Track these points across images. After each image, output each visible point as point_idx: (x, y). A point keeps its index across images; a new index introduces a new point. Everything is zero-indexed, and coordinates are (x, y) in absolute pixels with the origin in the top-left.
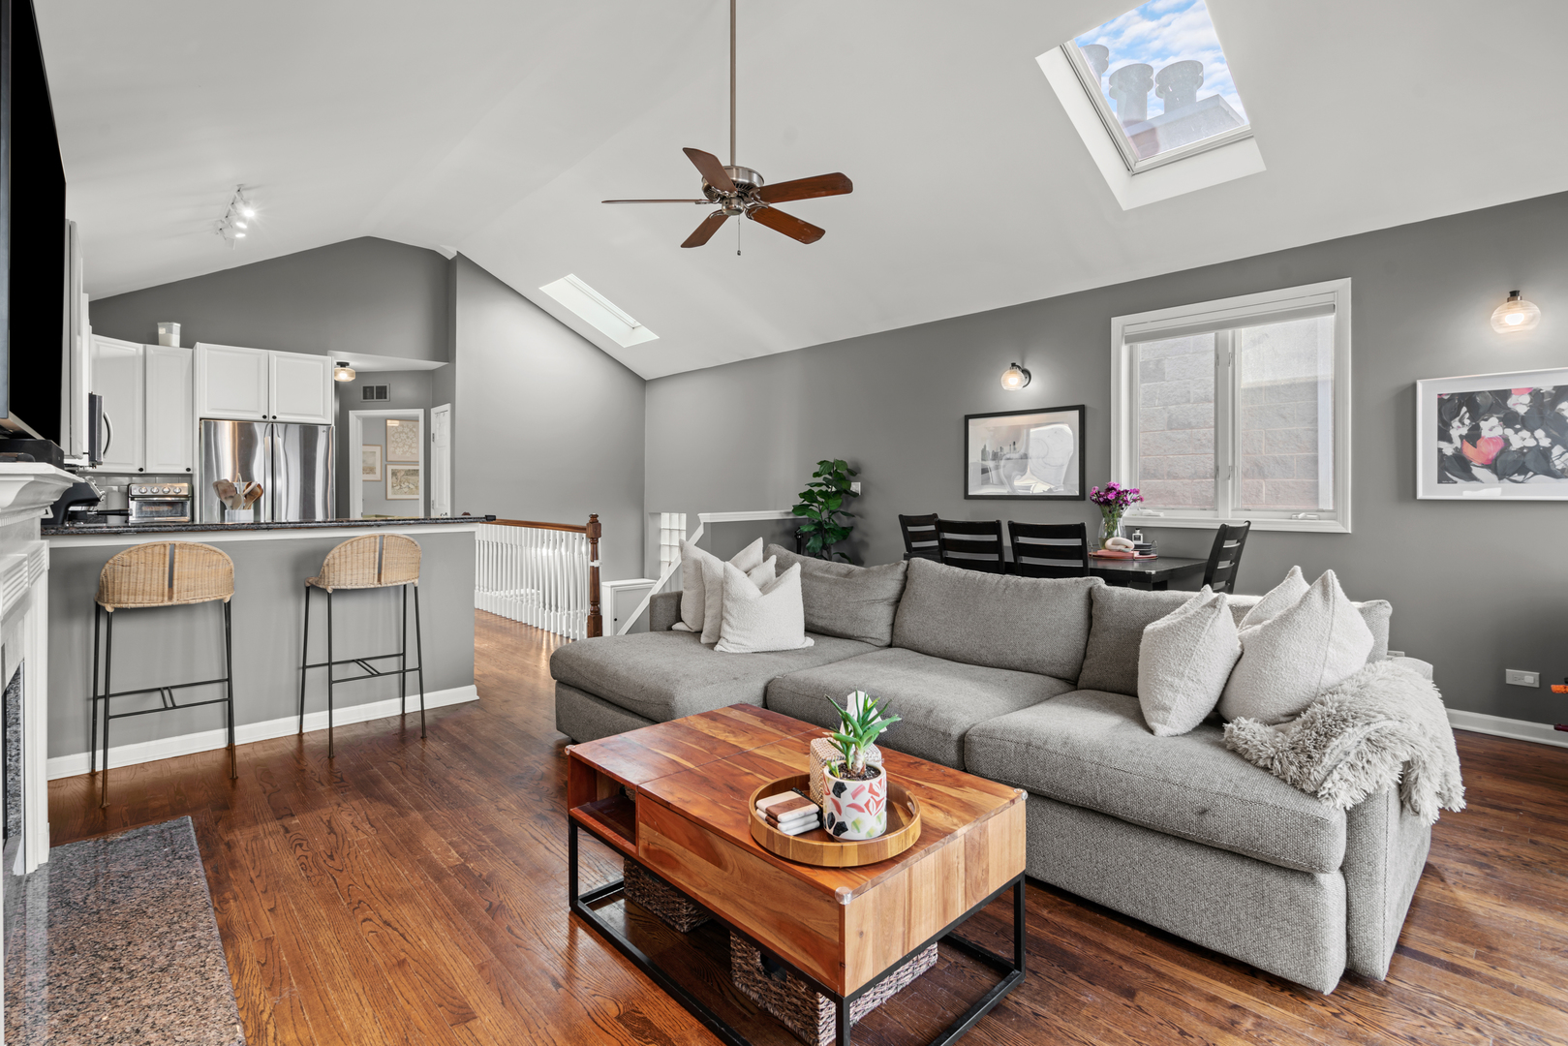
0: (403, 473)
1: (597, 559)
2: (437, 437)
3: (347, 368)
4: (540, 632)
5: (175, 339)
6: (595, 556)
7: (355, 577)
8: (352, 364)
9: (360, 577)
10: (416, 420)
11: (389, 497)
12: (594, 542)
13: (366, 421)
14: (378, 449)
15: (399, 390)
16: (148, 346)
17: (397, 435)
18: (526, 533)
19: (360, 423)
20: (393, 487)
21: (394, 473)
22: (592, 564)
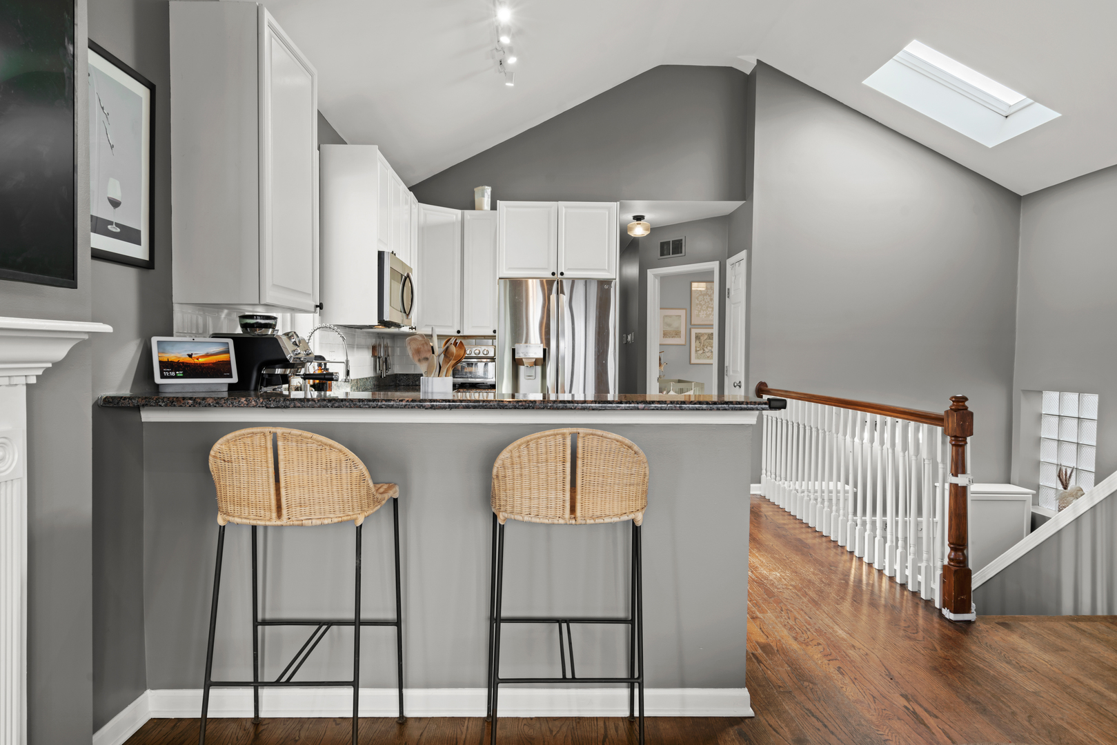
0: (706, 337)
1: (964, 472)
2: (732, 293)
3: (642, 222)
4: (855, 563)
5: (486, 201)
6: (959, 466)
7: (535, 502)
8: (648, 216)
9: (543, 503)
10: (711, 272)
11: (692, 362)
12: (959, 443)
13: (663, 279)
14: (682, 313)
15: (696, 243)
16: (466, 211)
17: (701, 298)
18: (838, 415)
19: (657, 282)
20: (696, 351)
21: (698, 337)
22: (955, 480)
